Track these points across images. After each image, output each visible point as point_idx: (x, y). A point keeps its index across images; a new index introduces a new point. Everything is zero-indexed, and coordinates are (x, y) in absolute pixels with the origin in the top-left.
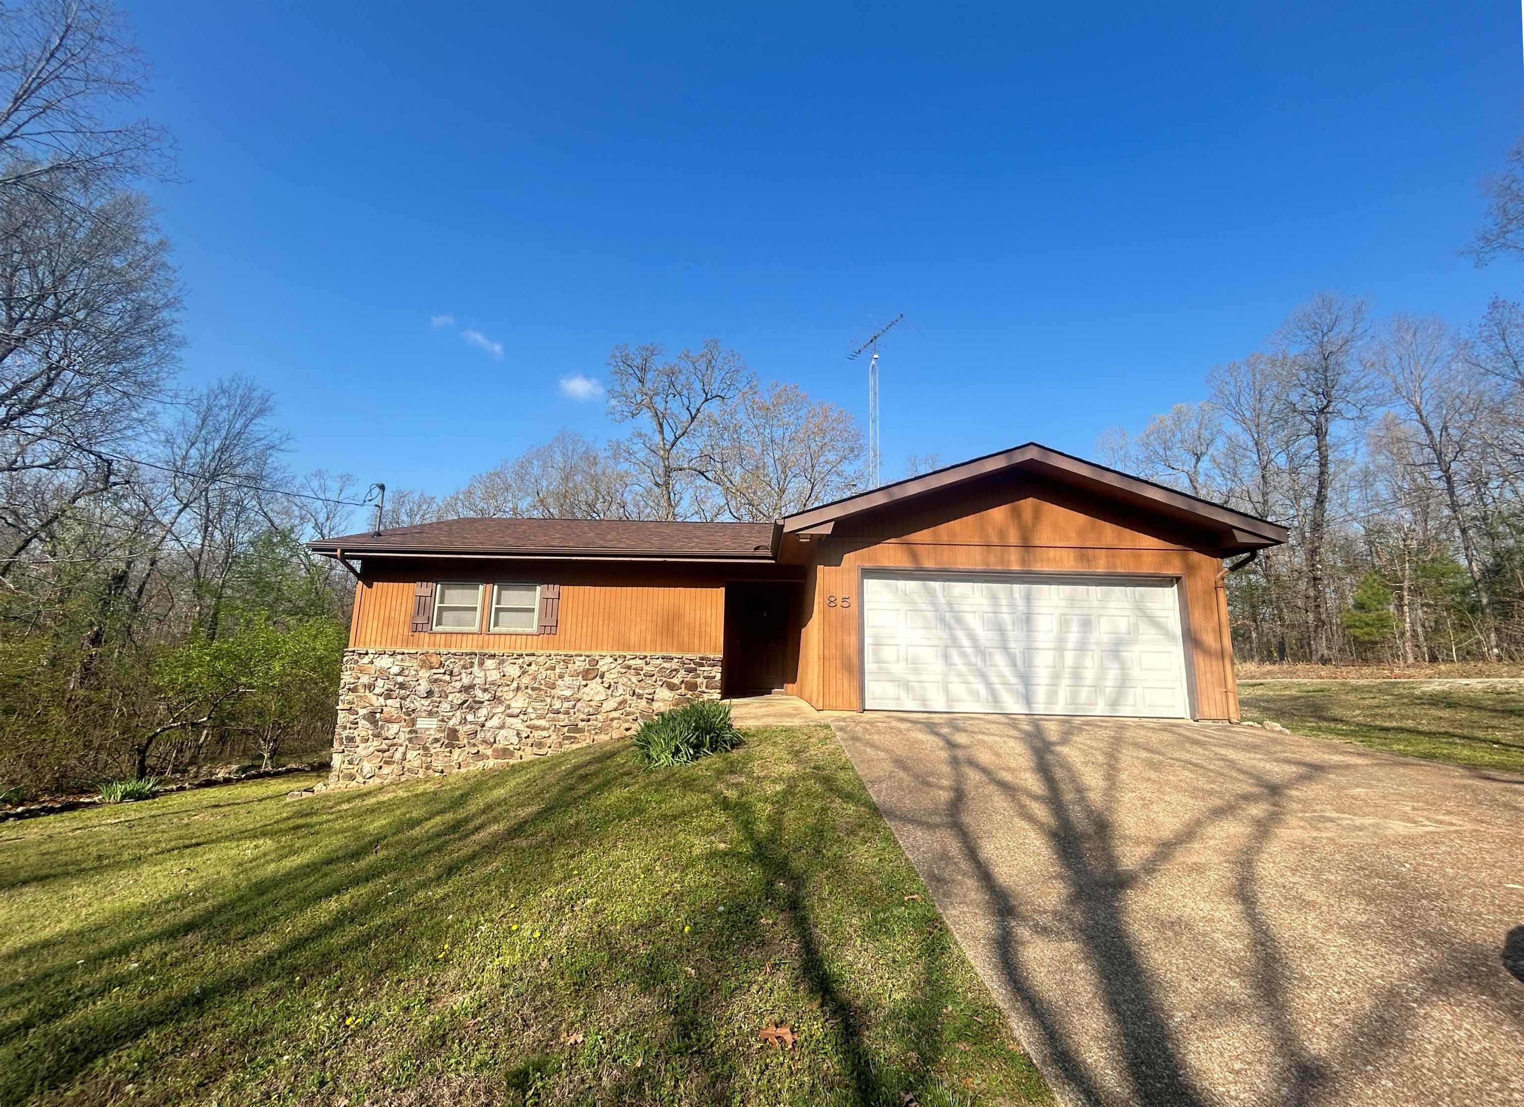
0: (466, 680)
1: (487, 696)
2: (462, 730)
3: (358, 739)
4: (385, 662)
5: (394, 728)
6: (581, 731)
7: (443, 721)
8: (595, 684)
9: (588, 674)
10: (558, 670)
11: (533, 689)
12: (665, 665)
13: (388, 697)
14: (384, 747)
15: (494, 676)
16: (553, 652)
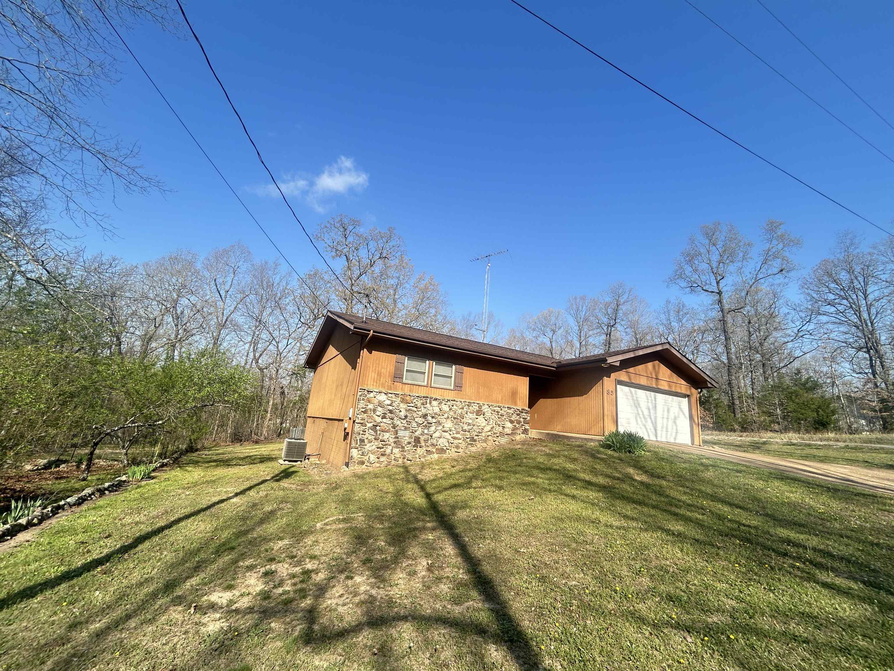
0: (424, 411)
1: (434, 420)
2: (422, 438)
3: (366, 441)
4: (382, 397)
5: (387, 436)
6: (475, 441)
7: (412, 432)
8: (481, 418)
9: (479, 412)
10: (465, 409)
11: (455, 418)
12: (509, 411)
13: (384, 417)
14: (381, 446)
15: (437, 410)
16: (463, 401)
